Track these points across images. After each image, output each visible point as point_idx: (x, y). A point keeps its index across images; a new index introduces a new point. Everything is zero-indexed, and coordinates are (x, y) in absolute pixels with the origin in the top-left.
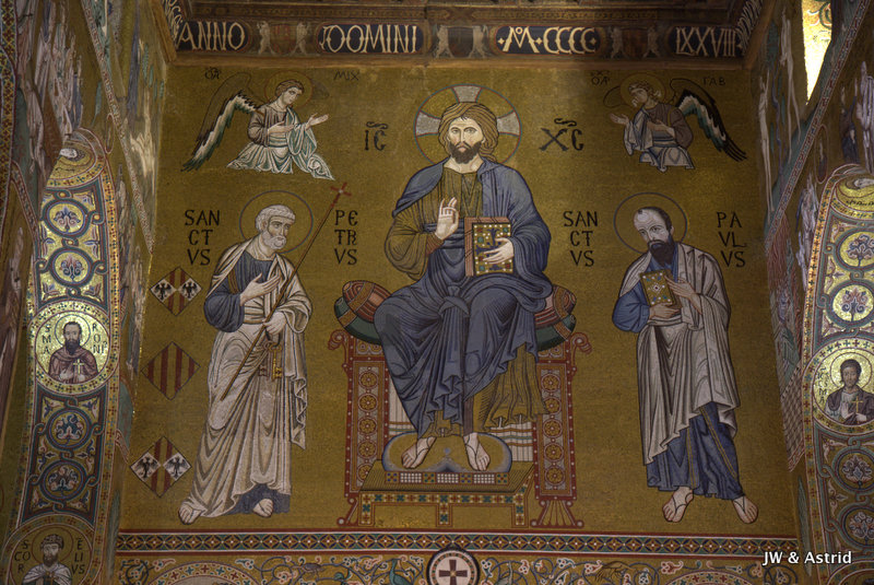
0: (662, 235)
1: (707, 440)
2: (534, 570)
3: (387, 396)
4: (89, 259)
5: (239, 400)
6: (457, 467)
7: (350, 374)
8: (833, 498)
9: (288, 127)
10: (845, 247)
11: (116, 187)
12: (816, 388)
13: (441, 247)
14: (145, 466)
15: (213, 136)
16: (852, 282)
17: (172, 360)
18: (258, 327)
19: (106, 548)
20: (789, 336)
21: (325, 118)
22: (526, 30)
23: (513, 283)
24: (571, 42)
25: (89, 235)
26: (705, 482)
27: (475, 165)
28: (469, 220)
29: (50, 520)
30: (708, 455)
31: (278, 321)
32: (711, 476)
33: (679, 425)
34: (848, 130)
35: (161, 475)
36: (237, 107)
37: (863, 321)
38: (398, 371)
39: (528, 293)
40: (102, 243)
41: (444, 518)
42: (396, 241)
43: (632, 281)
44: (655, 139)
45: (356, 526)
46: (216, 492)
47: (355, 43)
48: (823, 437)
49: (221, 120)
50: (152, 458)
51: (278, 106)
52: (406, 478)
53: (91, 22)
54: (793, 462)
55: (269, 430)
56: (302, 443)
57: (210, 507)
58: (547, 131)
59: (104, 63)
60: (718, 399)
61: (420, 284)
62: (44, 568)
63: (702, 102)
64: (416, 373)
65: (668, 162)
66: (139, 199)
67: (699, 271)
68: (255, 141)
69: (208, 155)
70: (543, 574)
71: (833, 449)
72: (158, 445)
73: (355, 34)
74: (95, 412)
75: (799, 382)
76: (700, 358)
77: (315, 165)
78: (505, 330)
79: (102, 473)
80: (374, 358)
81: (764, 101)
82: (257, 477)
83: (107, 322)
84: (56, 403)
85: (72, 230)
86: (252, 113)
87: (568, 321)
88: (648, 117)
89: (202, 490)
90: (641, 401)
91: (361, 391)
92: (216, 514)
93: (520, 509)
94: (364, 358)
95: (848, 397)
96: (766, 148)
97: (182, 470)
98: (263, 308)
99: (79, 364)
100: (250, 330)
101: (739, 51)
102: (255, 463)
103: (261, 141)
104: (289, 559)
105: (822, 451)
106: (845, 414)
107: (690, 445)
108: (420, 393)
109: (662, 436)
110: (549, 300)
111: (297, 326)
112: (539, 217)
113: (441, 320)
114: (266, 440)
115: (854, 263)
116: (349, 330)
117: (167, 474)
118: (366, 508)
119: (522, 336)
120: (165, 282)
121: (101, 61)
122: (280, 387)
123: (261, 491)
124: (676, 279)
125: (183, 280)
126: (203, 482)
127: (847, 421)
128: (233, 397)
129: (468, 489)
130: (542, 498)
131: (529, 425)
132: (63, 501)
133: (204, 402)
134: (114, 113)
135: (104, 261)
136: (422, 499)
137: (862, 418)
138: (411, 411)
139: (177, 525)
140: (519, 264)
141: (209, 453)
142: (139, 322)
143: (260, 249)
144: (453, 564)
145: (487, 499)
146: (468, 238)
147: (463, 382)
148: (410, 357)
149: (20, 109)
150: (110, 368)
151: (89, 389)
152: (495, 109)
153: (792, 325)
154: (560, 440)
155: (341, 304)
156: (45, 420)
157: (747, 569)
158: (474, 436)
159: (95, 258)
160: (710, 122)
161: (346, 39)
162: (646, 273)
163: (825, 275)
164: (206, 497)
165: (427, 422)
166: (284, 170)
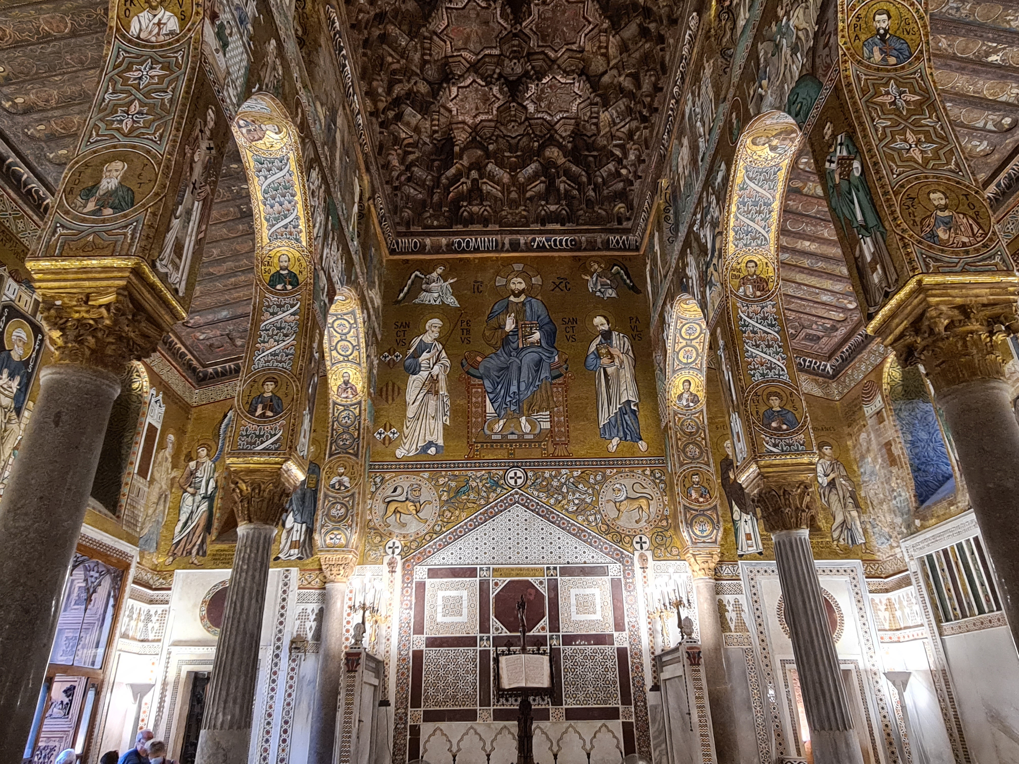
0: (606, 327)
1: (626, 417)
2: (551, 475)
4: (352, 344)
5: (420, 405)
7: (468, 392)
8: (680, 439)
10: (683, 330)
11: (363, 313)
12: (672, 392)
13: (508, 335)
14: (380, 434)
15: (406, 289)
16: (687, 345)
17: (390, 388)
19: (365, 470)
20: (661, 370)
21: (455, 279)
22: (544, 239)
23: (540, 350)
24: (564, 243)
25: (351, 334)
26: (625, 435)
27: (522, 298)
29: (340, 457)
30: (627, 423)
32: (628, 432)
33: (614, 411)
34: (683, 279)
35: (387, 438)
36: (416, 276)
37: (691, 363)
38: (490, 390)
39: (547, 355)
40: (357, 337)
41: (511, 454)
42: (488, 333)
43: (593, 348)
44: (601, 285)
45: (472, 458)
46: (411, 445)
48: (675, 413)
50: (383, 431)
51: (434, 275)
53: (349, 239)
54: (663, 425)
55: (433, 417)
56: (448, 423)
57: (409, 451)
59: (355, 258)
60: (630, 399)
61: (499, 352)
62: (338, 478)
63: (622, 269)
64: (498, 391)
65: (608, 295)
67: (622, 343)
68: (425, 291)
69: (404, 298)
70: (555, 476)
71: (679, 418)
72: (386, 425)
74: (357, 410)
75: (665, 390)
76: (623, 381)
77: (451, 301)
78: (537, 371)
79: (361, 437)
81: (648, 268)
82: (429, 438)
83: (361, 372)
84: (340, 407)
85: (344, 331)
87: (565, 366)
88: (598, 276)
89: (405, 444)
90: (598, 401)
91: (474, 399)
92: (412, 454)
93: (545, 449)
94: (475, 385)
95: (685, 396)
96: (649, 288)
97: (396, 435)
99: (349, 390)
101: (637, 246)
102: (428, 431)
103: (427, 291)
105: (675, 419)
106: (685, 403)
107: (619, 419)
108: (499, 400)
109: (607, 416)
110: (556, 357)
111: (445, 372)
112: (551, 320)
113: (508, 367)
114: (432, 421)
115: (687, 337)
116: (468, 373)
117: (390, 438)
118: (477, 451)
119: (545, 373)
121: (354, 257)
122: (438, 399)
123: (430, 444)
124: (612, 347)
126: (405, 441)
127: (686, 406)
128: (417, 403)
129: (522, 441)
130: (554, 444)
131: (548, 413)
132: (345, 449)
134: (361, 280)
135: (358, 345)
136: (502, 446)
137: (692, 404)
138: (496, 407)
140: (542, 342)
141: (407, 428)
142: (375, 371)
143: (428, 338)
144: (515, 474)
145: (530, 445)
146: (520, 331)
147: (519, 394)
148: (495, 384)
152: (530, 273)
153: (662, 365)
154: (562, 419)
155: (464, 361)
156: (337, 414)
157: (643, 471)
158: (524, 418)
159: (355, 343)
162: (599, 344)
163: (675, 343)
164: (407, 447)
165: (503, 413)
166: (437, 303)
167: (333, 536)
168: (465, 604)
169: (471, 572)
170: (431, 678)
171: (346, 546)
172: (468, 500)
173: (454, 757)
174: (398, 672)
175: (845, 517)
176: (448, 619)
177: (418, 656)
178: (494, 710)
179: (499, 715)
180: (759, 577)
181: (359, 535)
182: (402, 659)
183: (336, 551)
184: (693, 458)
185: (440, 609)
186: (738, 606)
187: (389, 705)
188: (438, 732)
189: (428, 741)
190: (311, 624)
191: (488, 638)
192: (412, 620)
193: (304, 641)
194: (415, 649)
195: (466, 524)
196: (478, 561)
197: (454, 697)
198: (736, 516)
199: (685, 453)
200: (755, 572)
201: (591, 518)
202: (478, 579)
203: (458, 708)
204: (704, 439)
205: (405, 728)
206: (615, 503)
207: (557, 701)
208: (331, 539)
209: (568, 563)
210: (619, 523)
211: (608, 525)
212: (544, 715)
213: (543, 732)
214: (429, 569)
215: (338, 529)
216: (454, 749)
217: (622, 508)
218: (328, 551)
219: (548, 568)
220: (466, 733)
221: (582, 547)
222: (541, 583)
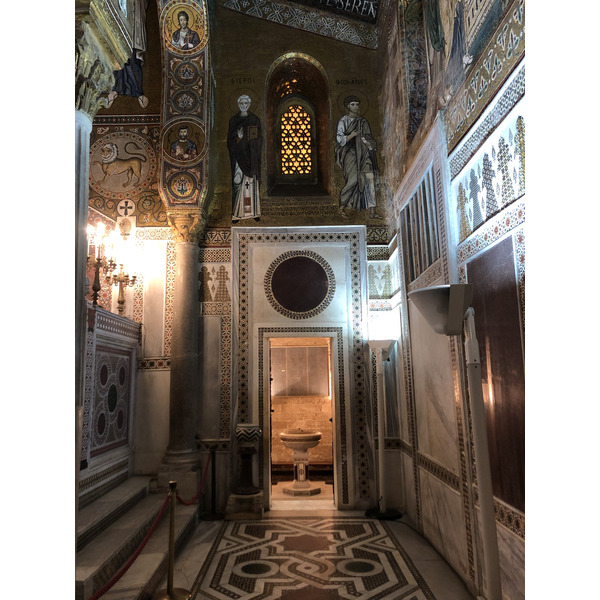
26: (125, 89)
30: (128, 75)
32: (128, 85)
48: (171, 56)
60: (137, 47)
71: (175, 63)
105: (170, 64)
137: (191, 45)
157: (140, 130)
175: (359, 179)
180: (251, 244)
184: (185, 110)
186: (223, 275)
200: (248, 239)
204: (202, 87)
206: (103, 164)
210: (105, 186)
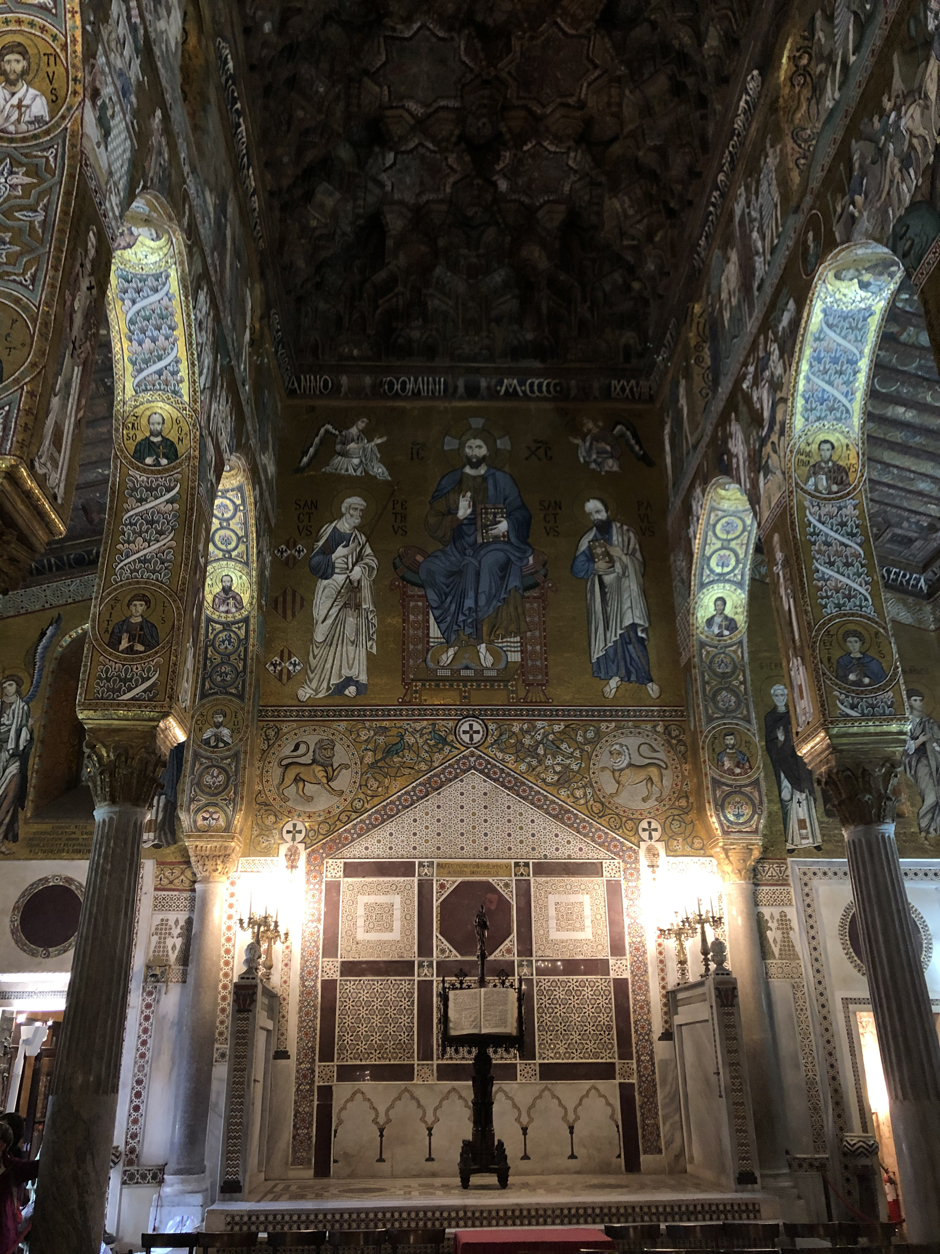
0: (603, 516)
1: (630, 647)
2: (521, 729)
3: (428, 621)
4: (237, 535)
5: (333, 624)
6: (473, 665)
7: (403, 606)
8: (708, 683)
9: (361, 445)
10: (719, 527)
11: (254, 489)
12: (699, 615)
13: (461, 524)
14: (275, 665)
15: (312, 450)
16: (723, 548)
17: (289, 598)
18: (344, 576)
19: (253, 718)
20: (682, 581)
21: (384, 439)
22: (515, 381)
23: (507, 547)
24: (544, 389)
25: (236, 519)
26: (629, 673)
27: (482, 470)
28: (480, 506)
29: (217, 699)
30: (630, 656)
31: (357, 572)
33: (613, 638)
34: (723, 455)
35: (285, 671)
36: (327, 432)
37: (728, 573)
38: (435, 605)
39: (517, 554)
40: (245, 523)
41: (465, 697)
42: (432, 520)
43: (584, 545)
44: (598, 453)
45: (410, 703)
46: (320, 682)
47: (403, 388)
48: (702, 645)
49: (317, 440)
50: (279, 660)
51: (354, 431)
52: (440, 673)
54: (683, 661)
55: (353, 642)
56: (374, 651)
57: (317, 691)
58: (529, 448)
60: (637, 621)
61: (448, 549)
62: (214, 730)
63: (628, 429)
64: (446, 605)
65: (607, 468)
66: (266, 495)
67: (626, 539)
68: (340, 454)
69: (309, 464)
70: (528, 732)
71: (708, 652)
72: (282, 651)
73: (404, 383)
74: (243, 631)
75: (688, 611)
76: (626, 596)
77: (379, 470)
78: (502, 578)
79: (248, 670)
80: (419, 596)
81: (667, 430)
82: (346, 673)
83: (249, 575)
84: (218, 626)
85: (226, 516)
86: (336, 436)
87: (543, 572)
88: (593, 438)
89: (311, 681)
90: (589, 623)
91: (412, 617)
92: (320, 696)
93: (513, 692)
94: (413, 596)
95: (718, 620)
96: (668, 460)
97: (298, 668)
98: (347, 564)
99: (231, 601)
100: (339, 579)
101: (651, 396)
102: (344, 664)
103: (345, 454)
104: (367, 724)
105: (701, 654)
106: (716, 631)
107: (620, 650)
108: (449, 619)
109: (602, 645)
110: (531, 559)
111: (370, 576)
112: (523, 504)
113: (461, 572)
114: (351, 649)
115: (724, 536)
116: (403, 579)
117: (289, 671)
118: (416, 692)
119: (514, 582)
120: (284, 547)
121: (245, 409)
122: (359, 615)
123: (349, 681)
124: (611, 544)
125: (295, 546)
126: (311, 676)
127: (718, 635)
128: (329, 621)
129: (480, 679)
130: (527, 685)
131: (518, 639)
132: (225, 688)
133: (310, 624)
135: (246, 536)
136: (451, 686)
137: (726, 633)
138: (443, 629)
139: (295, 702)
140: (511, 536)
141: (315, 657)
142: (267, 573)
143: (345, 525)
144: (471, 726)
145: (492, 686)
146: (479, 519)
147: (476, 611)
148: (442, 596)
149: (203, 448)
150: (251, 604)
151: (238, 617)
152: (495, 433)
154: (538, 648)
155: (398, 561)
156: (211, 637)
157: (654, 727)
158: (483, 645)
159: (241, 533)
160: (633, 442)
161: (397, 387)
162: (592, 541)
163: (706, 544)
164: (314, 685)
165: (453, 637)
166: (358, 473)
167: (206, 815)
168: (397, 914)
169: (406, 869)
170: (349, 1021)
171: (227, 829)
172: (403, 765)
173: (381, 1130)
174: (300, 1010)
176: (373, 936)
177: (329, 986)
178: (438, 1065)
179: (445, 1073)
180: (815, 882)
181: (246, 813)
182: (306, 993)
183: (212, 836)
184: (727, 711)
185: (360, 922)
186: (785, 924)
187: (288, 1057)
188: (359, 1096)
189: (343, 1108)
190: (175, 942)
191: (431, 965)
192: (321, 936)
193: (165, 966)
194: (326, 978)
195: (399, 798)
196: (417, 853)
197: (381, 1047)
198: (786, 795)
199: (715, 703)
200: (810, 874)
201: (579, 793)
202: (416, 879)
203: (387, 1062)
204: (744, 683)
205: (311, 1090)
206: (613, 771)
207: (527, 1053)
208: (205, 819)
209: (545, 857)
210: (619, 800)
211: (602, 804)
212: (509, 1072)
213: (508, 1097)
214: (345, 863)
215: (215, 805)
216: (382, 1120)
217: (623, 779)
218: (200, 837)
219: (517, 865)
220: (399, 1098)
221: (566, 834)
222: (507, 885)
